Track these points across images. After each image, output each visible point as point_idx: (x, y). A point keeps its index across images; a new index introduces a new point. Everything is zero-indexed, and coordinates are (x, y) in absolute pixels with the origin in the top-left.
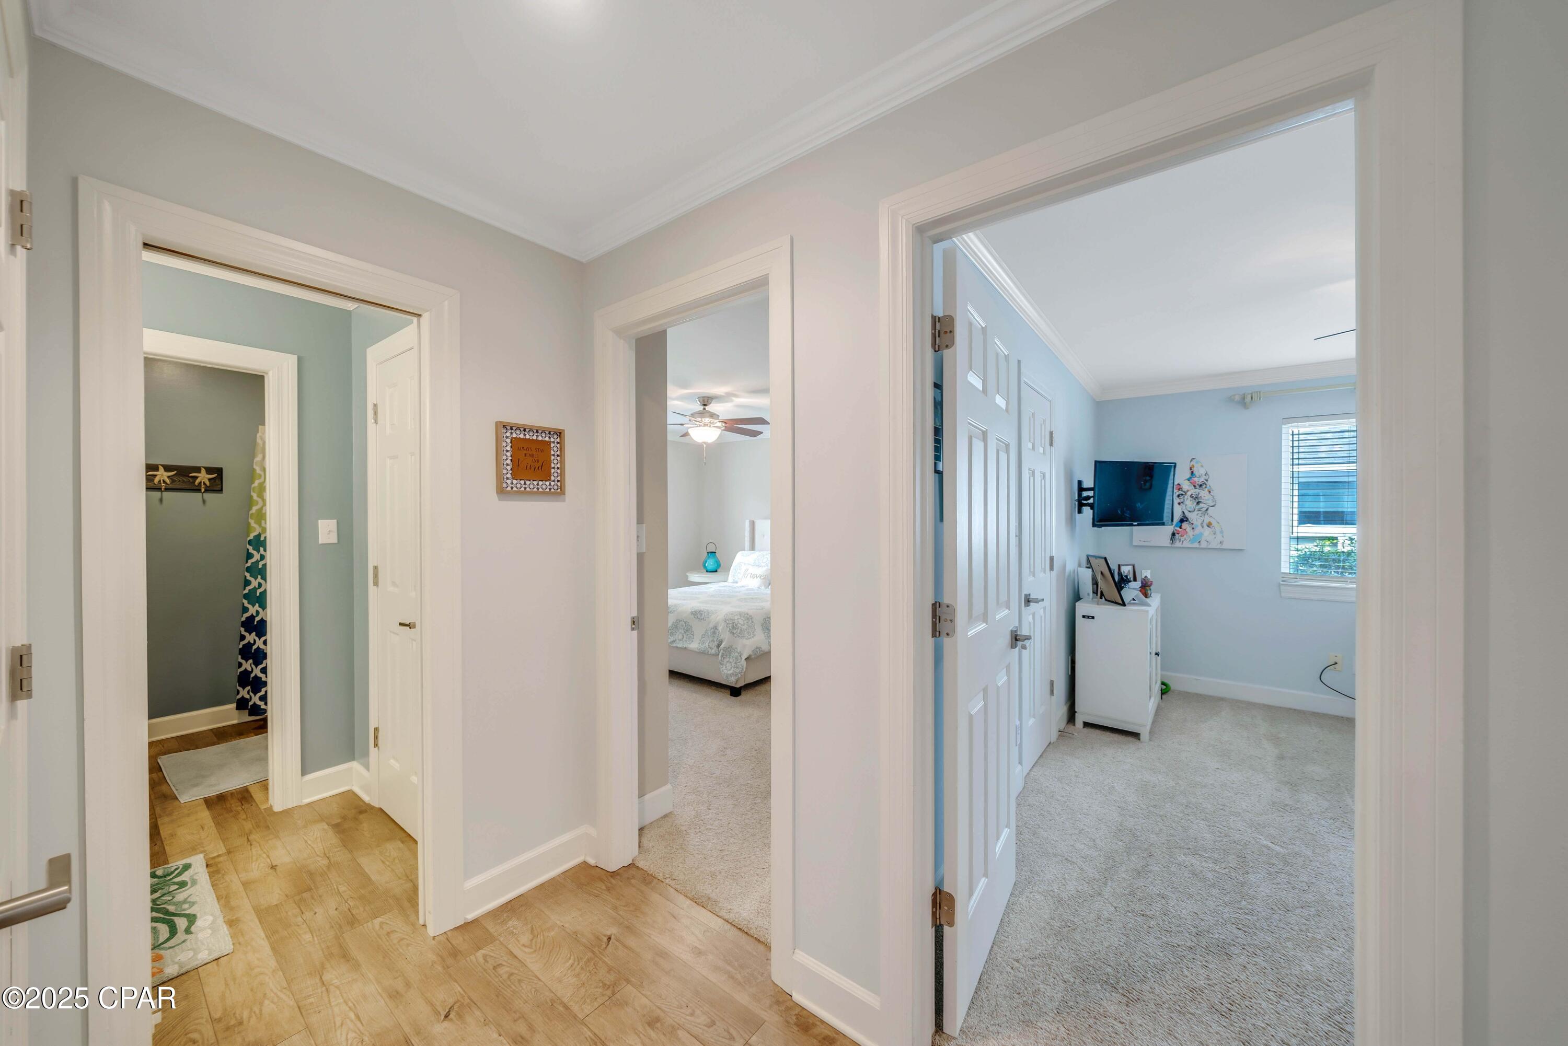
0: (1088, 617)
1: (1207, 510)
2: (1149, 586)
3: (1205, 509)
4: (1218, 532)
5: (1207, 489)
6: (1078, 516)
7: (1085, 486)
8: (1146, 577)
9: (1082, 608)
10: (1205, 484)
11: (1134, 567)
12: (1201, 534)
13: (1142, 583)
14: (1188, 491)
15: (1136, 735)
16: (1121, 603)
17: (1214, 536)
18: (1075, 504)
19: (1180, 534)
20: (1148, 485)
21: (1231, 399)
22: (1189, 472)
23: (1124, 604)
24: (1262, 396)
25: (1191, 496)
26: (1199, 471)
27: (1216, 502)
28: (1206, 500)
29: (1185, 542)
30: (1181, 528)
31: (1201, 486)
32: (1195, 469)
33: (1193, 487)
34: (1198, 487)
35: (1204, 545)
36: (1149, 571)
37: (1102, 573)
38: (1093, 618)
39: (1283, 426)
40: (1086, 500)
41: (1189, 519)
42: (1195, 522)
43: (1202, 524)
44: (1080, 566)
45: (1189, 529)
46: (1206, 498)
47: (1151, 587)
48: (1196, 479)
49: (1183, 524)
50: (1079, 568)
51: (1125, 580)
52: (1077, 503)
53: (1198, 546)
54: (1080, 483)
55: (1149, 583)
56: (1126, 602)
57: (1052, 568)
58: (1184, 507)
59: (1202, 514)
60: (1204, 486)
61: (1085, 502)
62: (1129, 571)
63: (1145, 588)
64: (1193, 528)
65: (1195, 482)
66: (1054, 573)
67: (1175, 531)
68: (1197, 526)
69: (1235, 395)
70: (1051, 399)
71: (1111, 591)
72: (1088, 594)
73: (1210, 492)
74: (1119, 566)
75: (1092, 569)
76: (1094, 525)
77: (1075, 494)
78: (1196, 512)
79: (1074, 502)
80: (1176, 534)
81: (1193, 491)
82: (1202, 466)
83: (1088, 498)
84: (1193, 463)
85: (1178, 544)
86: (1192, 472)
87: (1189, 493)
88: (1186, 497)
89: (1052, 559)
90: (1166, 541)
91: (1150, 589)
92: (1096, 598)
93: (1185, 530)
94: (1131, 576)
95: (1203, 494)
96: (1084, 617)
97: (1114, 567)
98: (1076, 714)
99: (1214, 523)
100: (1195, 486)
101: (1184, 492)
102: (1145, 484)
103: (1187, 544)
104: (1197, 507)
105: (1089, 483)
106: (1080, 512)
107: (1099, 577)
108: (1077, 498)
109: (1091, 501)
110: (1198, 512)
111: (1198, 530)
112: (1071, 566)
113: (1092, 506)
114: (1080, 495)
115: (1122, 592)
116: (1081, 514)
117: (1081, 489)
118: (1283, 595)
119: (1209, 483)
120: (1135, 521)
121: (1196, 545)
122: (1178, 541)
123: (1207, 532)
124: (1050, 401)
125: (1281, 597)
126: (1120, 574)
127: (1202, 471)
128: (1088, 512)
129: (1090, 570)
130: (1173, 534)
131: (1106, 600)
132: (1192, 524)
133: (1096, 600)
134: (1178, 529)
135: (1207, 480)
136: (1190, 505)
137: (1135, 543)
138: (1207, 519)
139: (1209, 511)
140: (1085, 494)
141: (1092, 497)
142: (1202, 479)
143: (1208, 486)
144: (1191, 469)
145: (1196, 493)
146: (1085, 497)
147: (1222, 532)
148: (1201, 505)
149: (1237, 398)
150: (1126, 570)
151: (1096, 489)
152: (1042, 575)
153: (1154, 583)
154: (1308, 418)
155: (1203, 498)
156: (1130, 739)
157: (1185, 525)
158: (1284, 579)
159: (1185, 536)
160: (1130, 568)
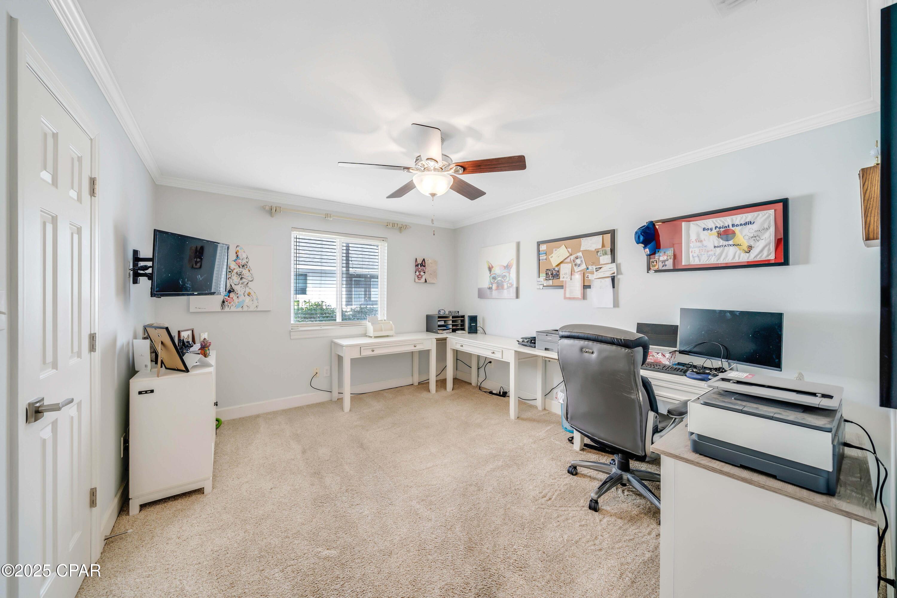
0: (146, 392)
1: (247, 283)
2: (208, 347)
3: (246, 283)
4: (255, 299)
5: (247, 269)
6: (133, 287)
7: (142, 255)
8: (205, 339)
9: (136, 384)
10: (246, 265)
11: (193, 331)
12: (244, 301)
13: (201, 345)
14: (234, 269)
15: (200, 491)
16: (184, 369)
17: (252, 302)
18: (129, 274)
19: (228, 302)
20: (199, 265)
21: (263, 208)
22: (235, 255)
23: (187, 370)
24: (282, 210)
25: (237, 273)
26: (242, 255)
27: (253, 278)
28: (247, 276)
29: (232, 308)
30: (229, 297)
31: (243, 266)
32: (239, 254)
33: (238, 267)
34: (241, 267)
35: (245, 309)
36: (206, 334)
37: (162, 343)
38: (152, 391)
39: (292, 233)
40: (143, 270)
41: (235, 291)
42: (239, 292)
43: (244, 294)
44: (135, 337)
45: (235, 298)
46: (247, 275)
47: (210, 348)
48: (240, 261)
49: (230, 294)
50: (134, 340)
51: (188, 346)
52: (132, 272)
53: (242, 310)
54: (135, 252)
55: (208, 344)
56: (189, 366)
57: (92, 348)
58: (232, 282)
59: (244, 286)
60: (246, 266)
61: (142, 272)
62: (188, 335)
63: (204, 349)
64: (238, 297)
65: (239, 263)
66: (97, 355)
67: (225, 300)
68: (241, 295)
69: (266, 205)
70: (92, 138)
71: (172, 358)
72: (146, 366)
73: (249, 271)
74: (179, 332)
75: (151, 340)
76: (152, 295)
77: (130, 262)
78: (240, 285)
79: (129, 271)
80: (225, 302)
81: (237, 270)
82: (244, 252)
83: (146, 268)
84: (238, 249)
85: (227, 309)
86: (237, 256)
87: (235, 271)
88: (233, 274)
89: (92, 338)
90: (218, 308)
91: (209, 349)
92: (156, 367)
93: (232, 298)
94: (190, 340)
95: (245, 272)
96: (140, 393)
97: (175, 334)
98: (130, 501)
99: (252, 293)
100: (239, 266)
101: (231, 270)
102: (196, 265)
103: (233, 309)
104: (241, 282)
105: (146, 251)
106: (135, 282)
107: (159, 348)
108: (131, 267)
109: (149, 271)
110: (241, 285)
111: (242, 298)
112: (123, 339)
113: (150, 277)
114: (135, 265)
115: (184, 358)
116: (136, 285)
117: (136, 258)
118: (292, 337)
119: (249, 264)
120: (196, 291)
121: (240, 309)
122: (227, 307)
123: (248, 299)
124: (91, 139)
125: (291, 339)
126: (179, 339)
127: (244, 256)
128: (145, 283)
129: (148, 341)
130: (223, 302)
131: (166, 368)
132: (237, 294)
133: (156, 369)
134: (227, 297)
135: (247, 262)
136: (236, 280)
137: (191, 310)
138: (248, 290)
139: (248, 285)
140: (142, 264)
141: (150, 267)
142: (244, 262)
143: (248, 267)
144: (236, 253)
145: (240, 271)
146: (142, 267)
147: (257, 299)
148: (244, 280)
149: (267, 208)
150: (186, 335)
151: (156, 260)
152: (75, 360)
153: (212, 344)
154: (304, 230)
155: (245, 275)
156: (194, 497)
157: (232, 295)
158: (293, 328)
159: (232, 303)
160: (190, 333)
